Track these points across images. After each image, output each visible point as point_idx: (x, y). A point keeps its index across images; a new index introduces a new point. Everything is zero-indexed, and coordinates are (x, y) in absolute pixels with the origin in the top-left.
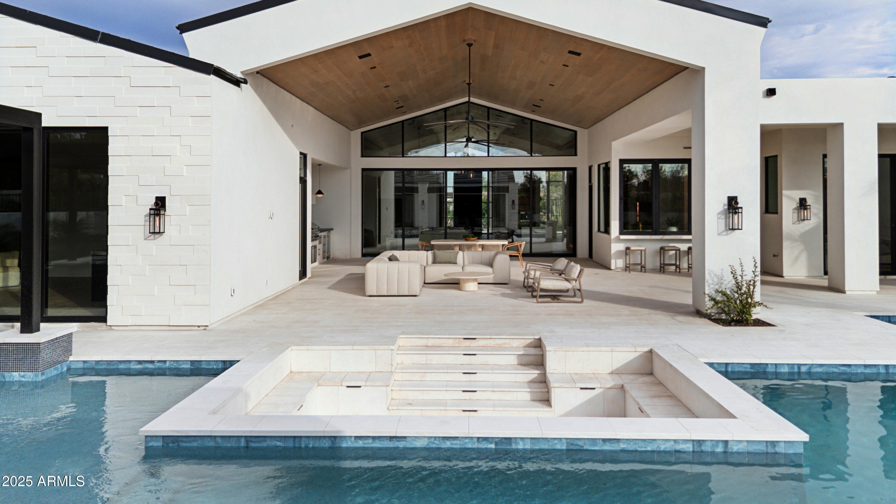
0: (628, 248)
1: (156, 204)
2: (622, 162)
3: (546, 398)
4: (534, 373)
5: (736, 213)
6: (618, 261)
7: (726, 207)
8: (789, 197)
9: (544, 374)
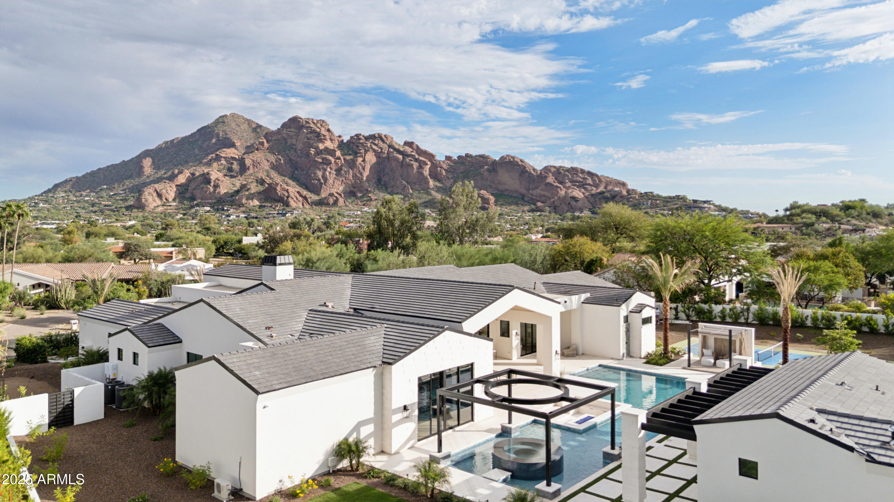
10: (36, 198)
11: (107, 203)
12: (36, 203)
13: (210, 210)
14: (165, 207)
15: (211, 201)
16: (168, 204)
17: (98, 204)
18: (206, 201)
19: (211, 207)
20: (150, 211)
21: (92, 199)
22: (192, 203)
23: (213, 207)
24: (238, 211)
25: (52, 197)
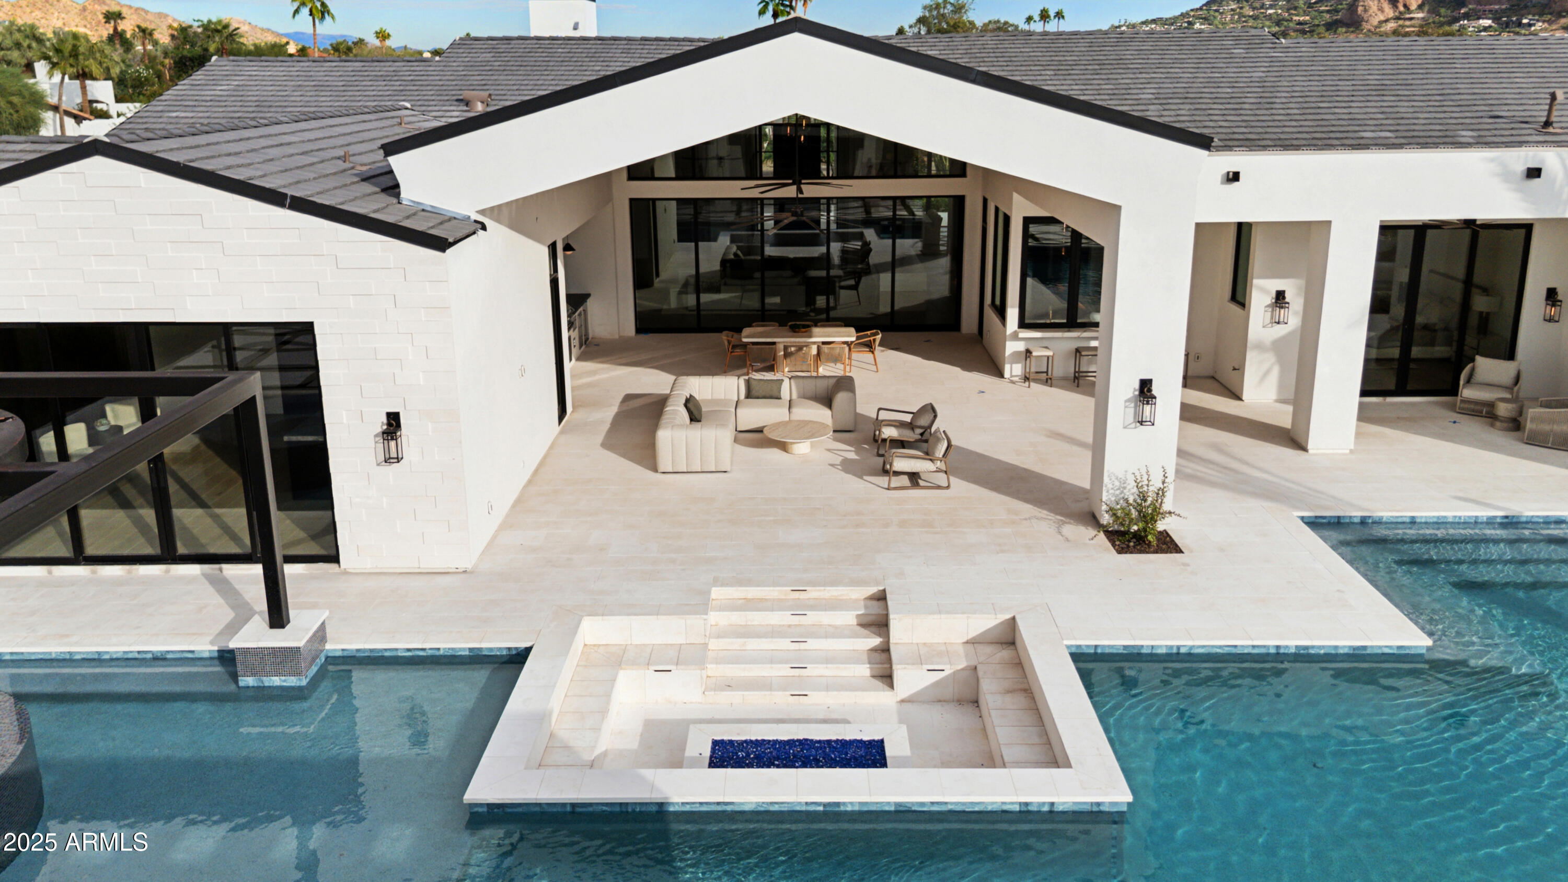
0: (1028, 352)
1: (389, 424)
2: (1028, 221)
3: (887, 673)
4: (876, 641)
5: (1148, 403)
6: (1014, 366)
7: (1137, 393)
8: (1263, 290)
9: (888, 642)
10: (1192, 13)
11: (1302, 19)
12: (1190, 23)
13: (1490, 27)
14: (1401, 22)
15: (1497, 7)
16: (1408, 16)
17: (1287, 20)
18: (1487, 8)
19: (1494, 20)
20: (1369, 31)
21: (1280, 11)
22: (1455, 14)
23: (1500, 18)
24: (1554, 27)
25: (1216, 11)
